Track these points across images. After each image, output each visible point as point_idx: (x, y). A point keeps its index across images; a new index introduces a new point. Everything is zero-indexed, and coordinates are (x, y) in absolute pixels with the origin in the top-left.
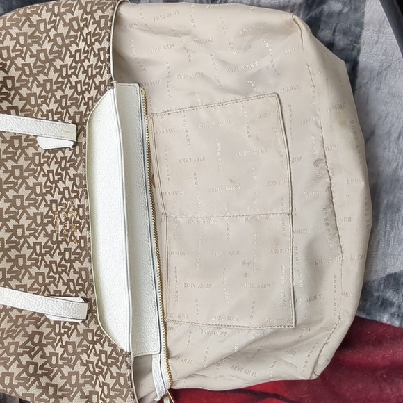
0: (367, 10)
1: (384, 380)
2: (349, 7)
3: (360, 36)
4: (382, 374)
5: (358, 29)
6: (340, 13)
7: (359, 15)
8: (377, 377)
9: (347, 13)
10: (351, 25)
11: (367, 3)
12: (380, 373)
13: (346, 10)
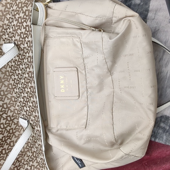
0: (151, 4)
1: (146, 165)
2: (143, 3)
3: (147, 16)
4: (145, 163)
5: (146, 13)
6: (139, 5)
7: (147, 6)
8: (143, 164)
9: (142, 5)
10: (143, 11)
11: (151, 2)
12: (144, 162)
13: (142, 4)
